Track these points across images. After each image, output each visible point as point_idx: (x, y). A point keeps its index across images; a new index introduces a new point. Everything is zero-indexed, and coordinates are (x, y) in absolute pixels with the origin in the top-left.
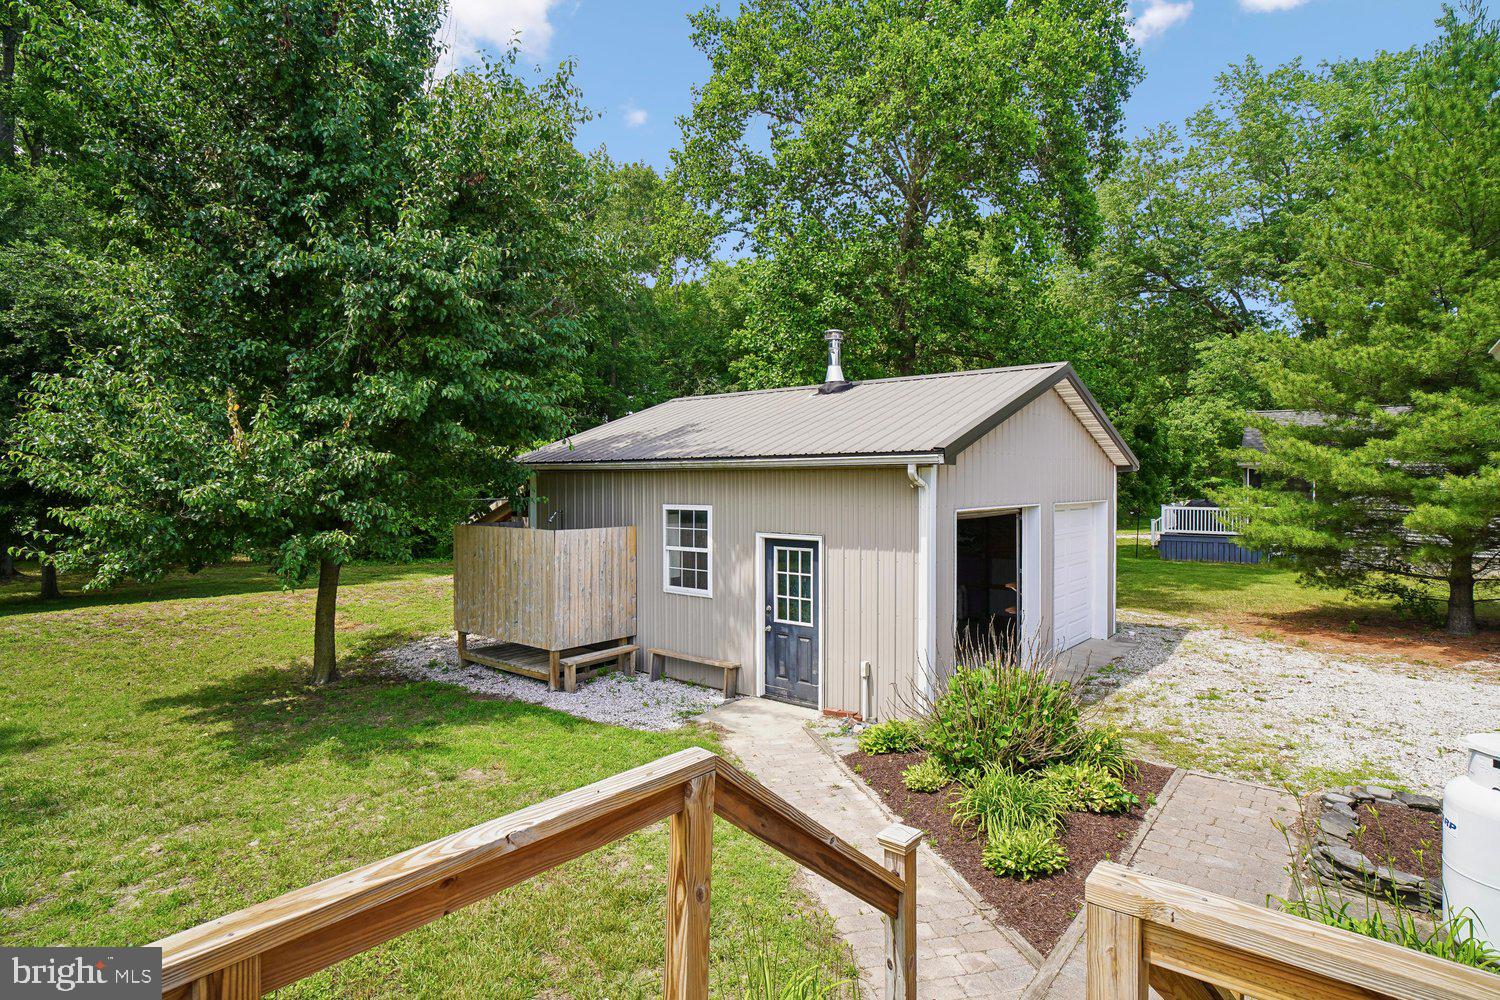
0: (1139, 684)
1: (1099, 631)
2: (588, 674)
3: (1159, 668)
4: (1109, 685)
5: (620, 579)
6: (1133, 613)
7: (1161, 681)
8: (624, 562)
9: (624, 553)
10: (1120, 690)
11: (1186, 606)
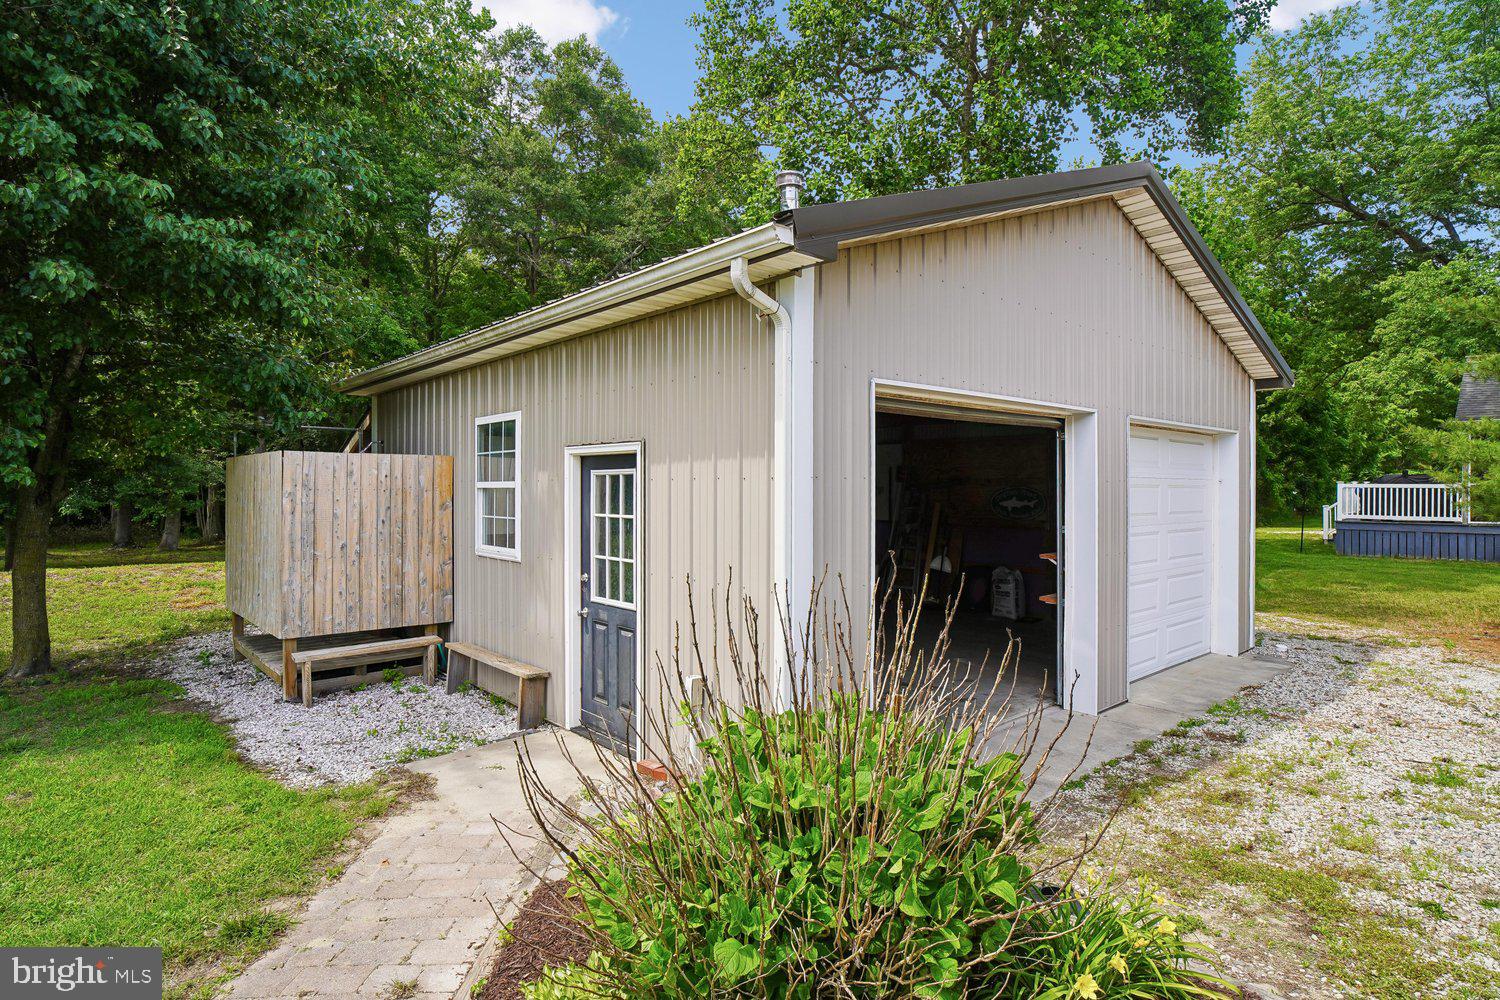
0: (1283, 741)
1: (1223, 640)
2: (331, 681)
3: (1327, 710)
4: (1222, 738)
5: (420, 533)
6: (1288, 619)
7: (1329, 736)
8: (427, 509)
9: (428, 496)
10: (1243, 751)
11: (1383, 613)
